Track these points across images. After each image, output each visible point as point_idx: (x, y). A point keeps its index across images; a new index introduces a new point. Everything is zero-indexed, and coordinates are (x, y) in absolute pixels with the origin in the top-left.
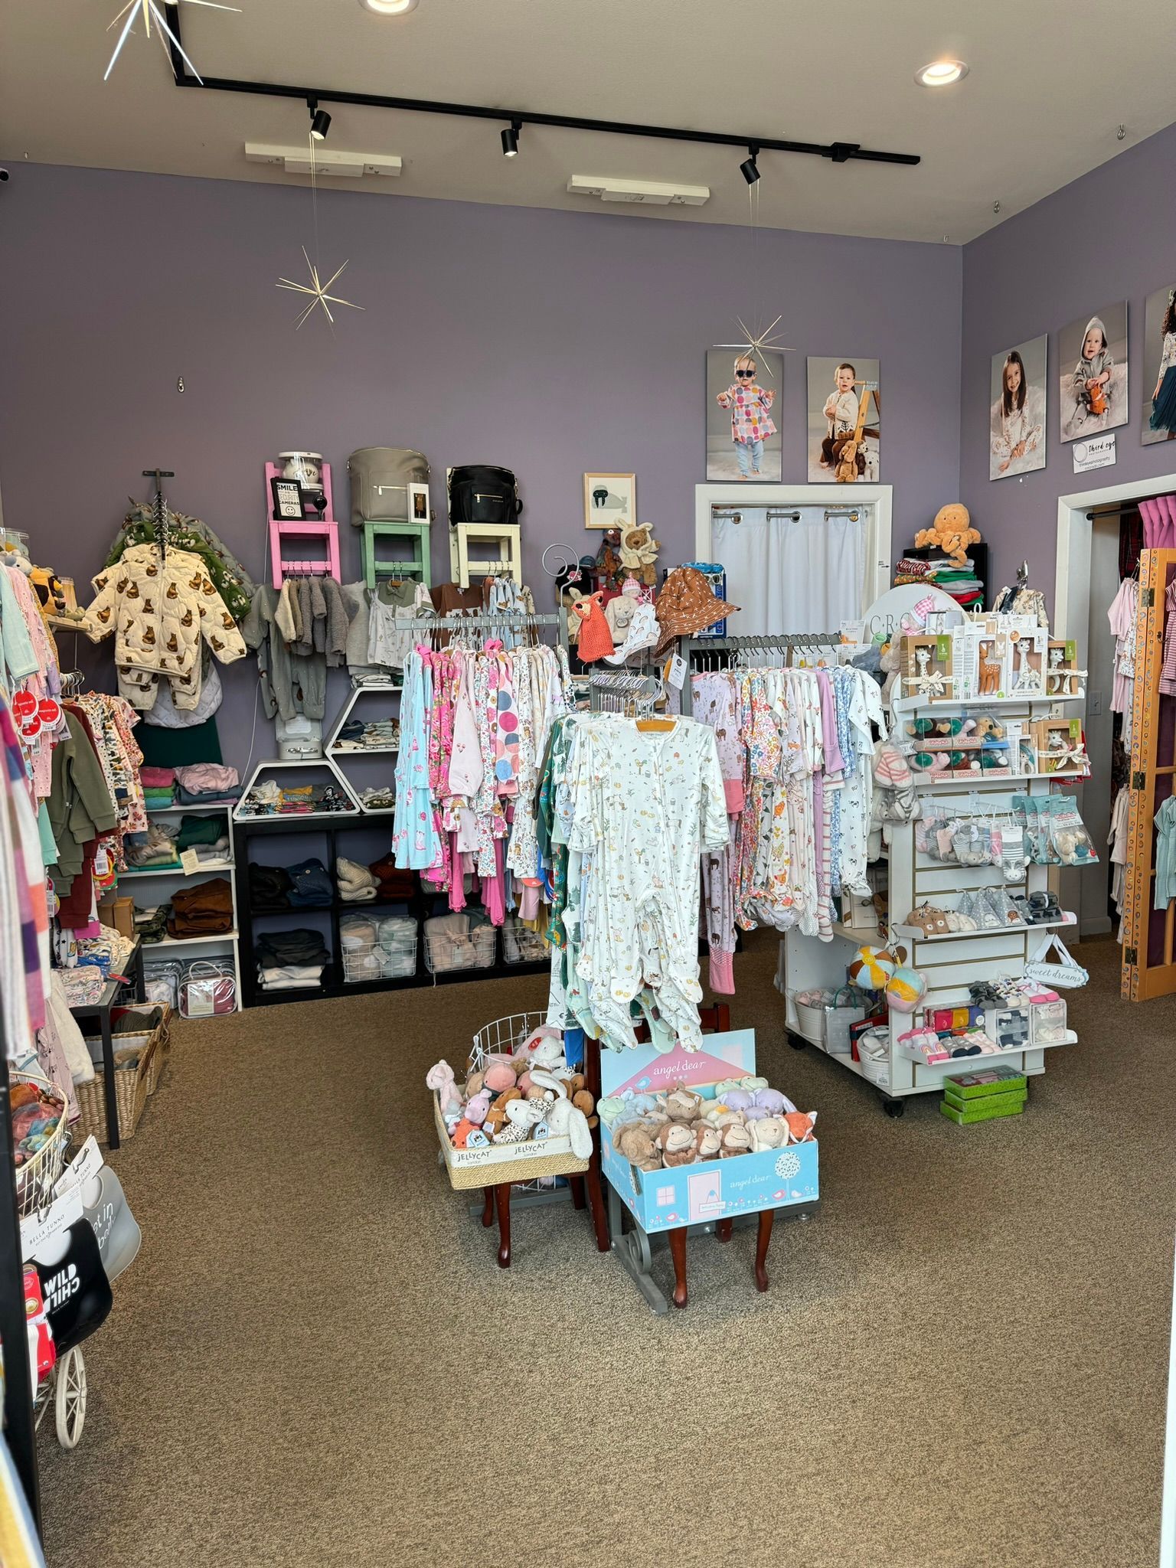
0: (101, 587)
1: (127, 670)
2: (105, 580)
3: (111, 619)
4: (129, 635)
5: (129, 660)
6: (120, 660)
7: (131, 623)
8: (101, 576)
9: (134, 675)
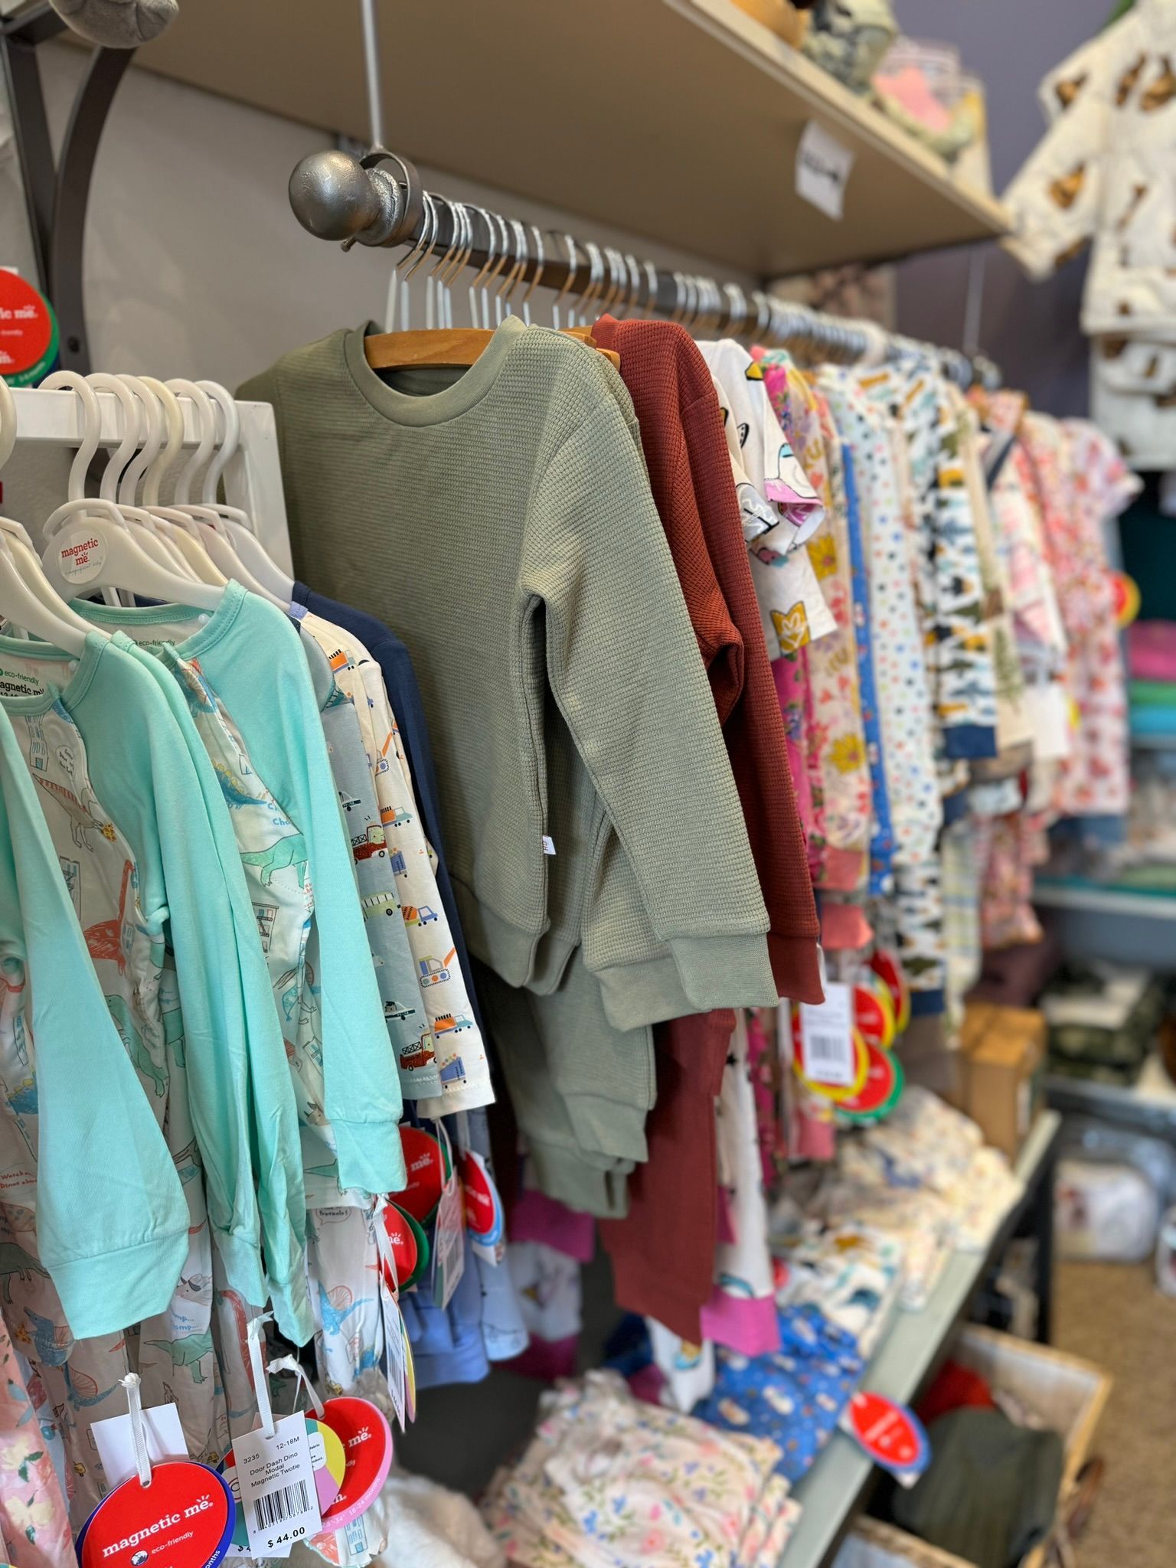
0: (1065, 101)
1: (1117, 345)
2: (1080, 82)
3: (1087, 199)
4: (1131, 235)
5: (1125, 310)
6: (1098, 317)
7: (1140, 192)
8: (1068, 71)
9: (1136, 358)
